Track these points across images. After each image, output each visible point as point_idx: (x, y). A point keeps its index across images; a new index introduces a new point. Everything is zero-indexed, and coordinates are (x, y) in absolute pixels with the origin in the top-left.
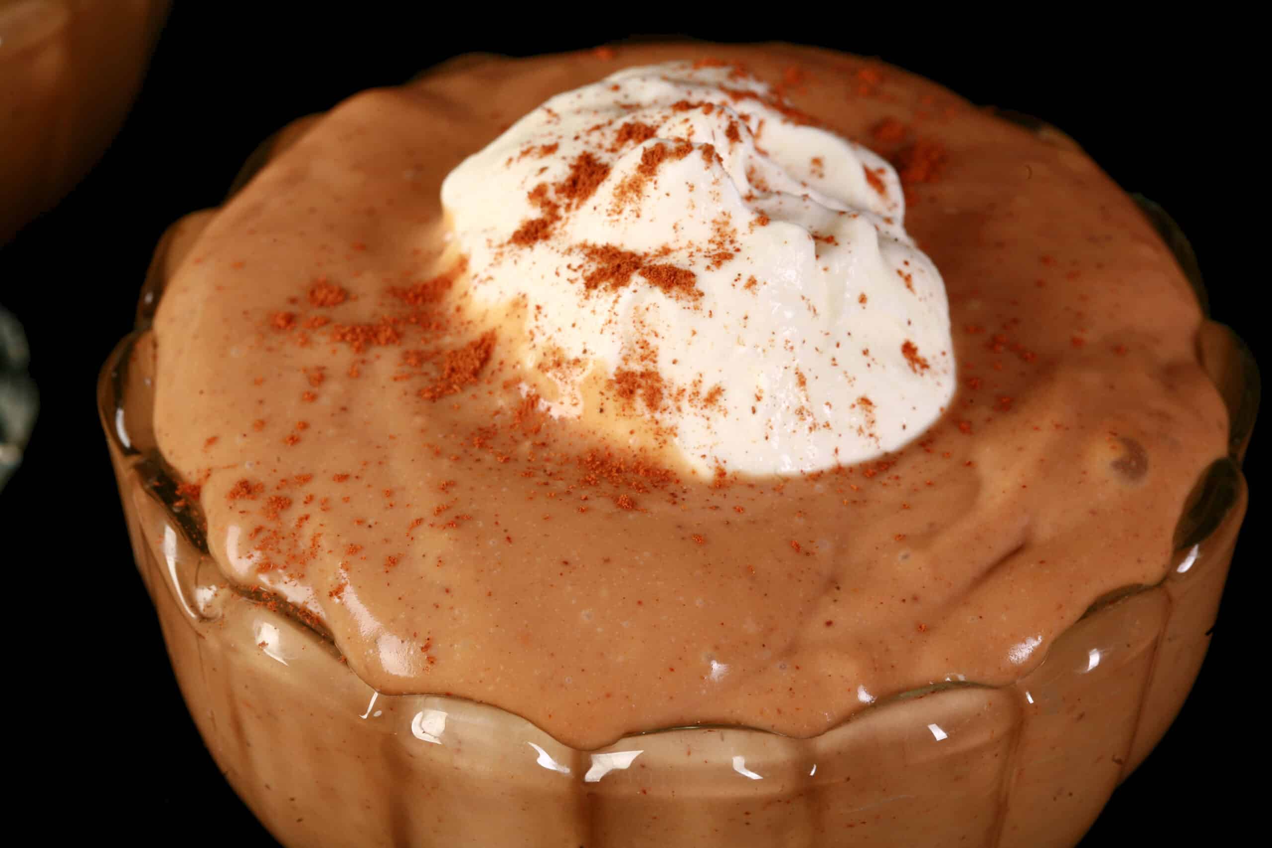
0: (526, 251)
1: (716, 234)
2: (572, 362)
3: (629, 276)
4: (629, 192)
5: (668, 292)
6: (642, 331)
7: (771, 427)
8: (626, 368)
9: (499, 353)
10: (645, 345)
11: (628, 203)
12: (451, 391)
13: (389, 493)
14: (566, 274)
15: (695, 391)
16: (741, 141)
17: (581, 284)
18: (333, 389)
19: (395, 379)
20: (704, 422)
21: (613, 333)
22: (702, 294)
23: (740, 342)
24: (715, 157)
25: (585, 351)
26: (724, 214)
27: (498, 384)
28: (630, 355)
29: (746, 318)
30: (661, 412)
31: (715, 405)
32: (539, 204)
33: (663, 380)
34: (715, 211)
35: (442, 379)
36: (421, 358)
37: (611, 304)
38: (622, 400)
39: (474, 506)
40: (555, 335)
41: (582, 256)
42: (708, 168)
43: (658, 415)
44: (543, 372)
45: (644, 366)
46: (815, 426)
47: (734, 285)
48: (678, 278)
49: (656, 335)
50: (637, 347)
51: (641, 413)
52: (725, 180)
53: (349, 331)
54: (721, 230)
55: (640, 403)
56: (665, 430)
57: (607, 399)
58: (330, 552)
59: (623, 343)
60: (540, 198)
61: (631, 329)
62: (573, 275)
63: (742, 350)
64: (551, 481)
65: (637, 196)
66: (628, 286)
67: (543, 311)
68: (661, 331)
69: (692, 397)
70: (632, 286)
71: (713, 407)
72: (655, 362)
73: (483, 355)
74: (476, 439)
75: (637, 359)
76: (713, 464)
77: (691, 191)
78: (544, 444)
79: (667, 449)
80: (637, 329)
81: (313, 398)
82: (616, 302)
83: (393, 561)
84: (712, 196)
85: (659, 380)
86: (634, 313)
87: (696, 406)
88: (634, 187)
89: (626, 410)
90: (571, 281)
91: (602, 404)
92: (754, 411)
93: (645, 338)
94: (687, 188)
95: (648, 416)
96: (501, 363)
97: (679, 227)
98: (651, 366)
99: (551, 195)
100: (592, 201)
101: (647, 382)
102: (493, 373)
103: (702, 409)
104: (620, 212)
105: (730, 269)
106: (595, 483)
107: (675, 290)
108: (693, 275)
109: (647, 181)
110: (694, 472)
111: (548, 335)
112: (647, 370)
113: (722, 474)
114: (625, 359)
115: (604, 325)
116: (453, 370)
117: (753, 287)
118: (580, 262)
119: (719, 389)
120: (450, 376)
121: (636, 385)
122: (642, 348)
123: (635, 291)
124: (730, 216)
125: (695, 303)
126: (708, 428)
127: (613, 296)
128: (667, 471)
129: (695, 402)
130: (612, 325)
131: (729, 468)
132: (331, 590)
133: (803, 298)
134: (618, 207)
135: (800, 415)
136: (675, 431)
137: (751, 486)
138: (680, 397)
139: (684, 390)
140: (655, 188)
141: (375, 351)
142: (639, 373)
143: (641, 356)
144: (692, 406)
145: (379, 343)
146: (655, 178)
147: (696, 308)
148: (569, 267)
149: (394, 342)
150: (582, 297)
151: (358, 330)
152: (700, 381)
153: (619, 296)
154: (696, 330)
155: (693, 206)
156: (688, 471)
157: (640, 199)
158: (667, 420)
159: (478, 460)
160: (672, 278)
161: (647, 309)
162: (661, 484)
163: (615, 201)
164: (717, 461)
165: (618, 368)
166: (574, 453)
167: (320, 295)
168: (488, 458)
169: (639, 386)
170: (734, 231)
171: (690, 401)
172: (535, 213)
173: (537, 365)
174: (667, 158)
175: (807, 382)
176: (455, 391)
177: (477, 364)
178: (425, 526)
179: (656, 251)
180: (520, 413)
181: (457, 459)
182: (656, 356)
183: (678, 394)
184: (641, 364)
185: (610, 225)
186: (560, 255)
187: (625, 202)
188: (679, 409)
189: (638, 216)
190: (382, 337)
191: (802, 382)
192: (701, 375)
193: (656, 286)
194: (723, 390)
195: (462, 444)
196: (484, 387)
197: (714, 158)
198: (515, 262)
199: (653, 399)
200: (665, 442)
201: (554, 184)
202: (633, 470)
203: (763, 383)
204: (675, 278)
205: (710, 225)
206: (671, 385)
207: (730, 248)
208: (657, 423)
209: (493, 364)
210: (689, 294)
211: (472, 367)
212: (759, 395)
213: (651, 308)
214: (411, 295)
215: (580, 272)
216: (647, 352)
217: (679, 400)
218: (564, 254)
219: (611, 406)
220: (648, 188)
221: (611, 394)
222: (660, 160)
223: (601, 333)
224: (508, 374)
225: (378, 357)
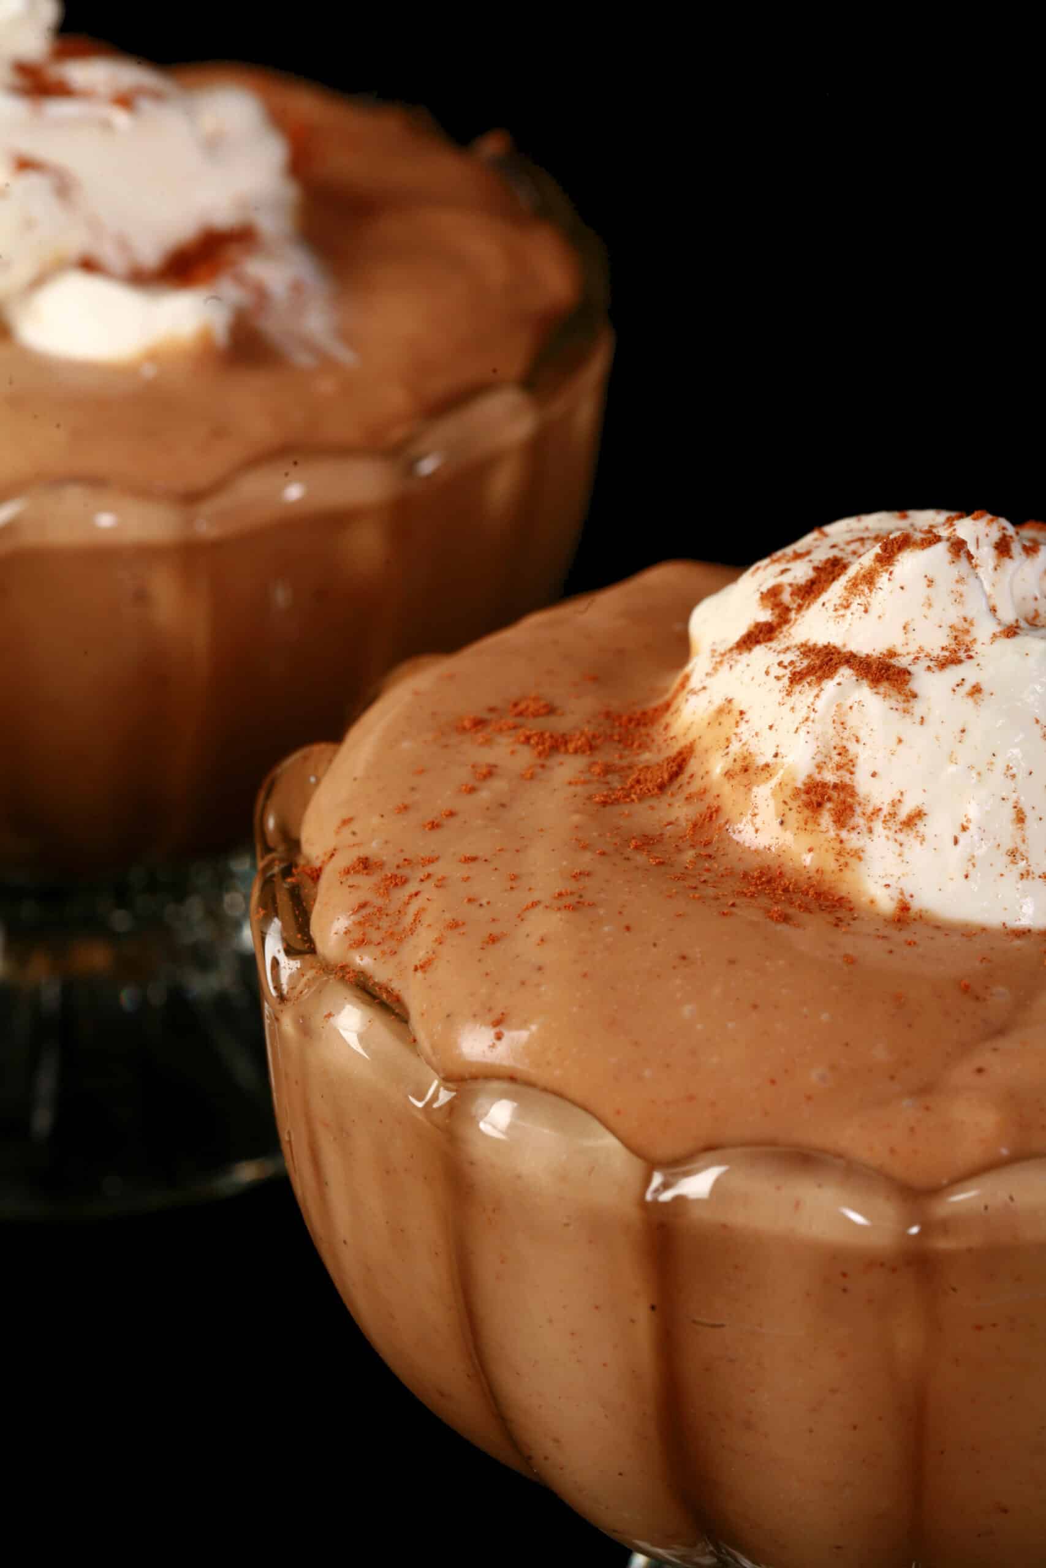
0: (746, 655)
1: (953, 642)
2: (760, 768)
3: (836, 668)
4: (861, 584)
5: (875, 687)
6: (842, 735)
7: (974, 865)
8: (818, 778)
9: (693, 766)
10: (843, 751)
11: (858, 596)
12: (628, 800)
13: (514, 878)
14: (777, 671)
15: (891, 812)
16: (1011, 557)
17: (786, 681)
18: (498, 785)
19: (570, 783)
20: (896, 847)
21: (808, 732)
22: (915, 696)
23: (952, 759)
24: (964, 553)
25: (776, 755)
26: (965, 620)
27: (682, 796)
28: (825, 763)
29: (963, 731)
30: (848, 831)
31: (912, 829)
32: (770, 605)
33: (858, 795)
34: (953, 615)
35: (622, 789)
36: (608, 770)
37: (811, 699)
38: (807, 813)
39: (602, 895)
40: (750, 742)
41: (798, 653)
42: (953, 562)
43: (844, 834)
44: (729, 779)
45: (838, 777)
46: (1028, 874)
47: (954, 691)
48: (890, 672)
49: (857, 741)
50: (834, 753)
51: (825, 830)
52: (971, 580)
53: (536, 734)
54: (959, 639)
55: (826, 819)
56: (849, 851)
57: (790, 809)
58: (429, 926)
59: (818, 747)
60: (772, 599)
61: (831, 732)
62: (780, 672)
63: (952, 769)
64: (701, 886)
65: (869, 588)
66: (832, 678)
67: (746, 717)
68: (862, 734)
69: (888, 818)
70: (837, 679)
71: (910, 832)
72: (852, 773)
73: (675, 769)
74: (633, 842)
75: (832, 768)
76: (896, 894)
77: (929, 586)
78: (710, 856)
79: (848, 874)
80: (838, 732)
81: (472, 790)
82: (817, 696)
83: (493, 939)
84: (953, 597)
85: (853, 794)
86: (836, 711)
87: (890, 828)
88: (869, 578)
89: (809, 823)
90: (778, 678)
91: (783, 815)
92: (956, 842)
93: (845, 743)
94: (925, 582)
95: (832, 834)
96: (692, 776)
97: (910, 628)
98: (847, 779)
99: (786, 597)
100: (824, 597)
101: (839, 795)
102: (681, 786)
103: (896, 832)
104: (847, 607)
105: (953, 674)
106: (751, 896)
107: (884, 687)
108: (909, 673)
109: (882, 572)
110: (872, 902)
111: (743, 741)
112: (841, 782)
113: (905, 908)
114: (819, 767)
115: (800, 723)
116: (638, 782)
117: (976, 695)
118: (794, 658)
119: (920, 811)
120: (632, 787)
121: (826, 797)
122: (840, 754)
123: (839, 684)
124: (972, 624)
125: (906, 705)
126: (900, 855)
127: (816, 691)
128: (841, 898)
129: (890, 824)
130: (809, 723)
131: (916, 905)
132: (418, 963)
133: (1037, 721)
134: (848, 600)
135: (1012, 858)
136: (862, 854)
137: (938, 927)
138: (874, 817)
139: (880, 810)
140: (889, 580)
141: (559, 758)
142: (831, 784)
143: (837, 765)
144: (885, 828)
145: (567, 752)
146: (891, 569)
147: (905, 711)
148: (780, 664)
149: (584, 752)
150: (785, 693)
151: (547, 735)
152: (899, 801)
153: (822, 690)
154: (903, 737)
155: (930, 605)
156: (864, 899)
157: (871, 591)
158: (853, 840)
159: (628, 859)
160: (883, 671)
161: (851, 708)
162: (829, 910)
163: (846, 594)
164: (902, 893)
165: (809, 776)
166: (740, 868)
167: (522, 706)
168: (641, 858)
169: (830, 799)
170: (975, 640)
171: (884, 822)
172: (765, 616)
173: (724, 772)
174: (909, 548)
175: (1027, 821)
176: (633, 800)
177: (666, 776)
178: (541, 907)
179: (881, 654)
180: (695, 825)
181: (603, 854)
182: (853, 766)
183: (873, 814)
184: (835, 774)
185: (835, 621)
186: (776, 654)
187: (855, 595)
188: (870, 830)
189: (866, 611)
190: (571, 747)
191: (1021, 819)
192: (902, 794)
193: (863, 679)
194: (925, 814)
195: (616, 844)
196: (666, 798)
197: (962, 554)
198: (731, 667)
199: (843, 815)
200: (846, 864)
201: (791, 585)
202: (802, 892)
203: (973, 812)
204: (886, 672)
205: (946, 630)
206: (867, 803)
207: (962, 655)
208: (841, 842)
209: (683, 778)
210: (900, 693)
211: (660, 780)
212: (965, 824)
213: (856, 705)
214: (625, 718)
215: (790, 668)
216: (844, 760)
217: (872, 820)
218: (779, 652)
219: (793, 817)
220: (883, 580)
221: (794, 805)
222: (900, 549)
223: (796, 732)
224: (696, 786)
225: (561, 764)
